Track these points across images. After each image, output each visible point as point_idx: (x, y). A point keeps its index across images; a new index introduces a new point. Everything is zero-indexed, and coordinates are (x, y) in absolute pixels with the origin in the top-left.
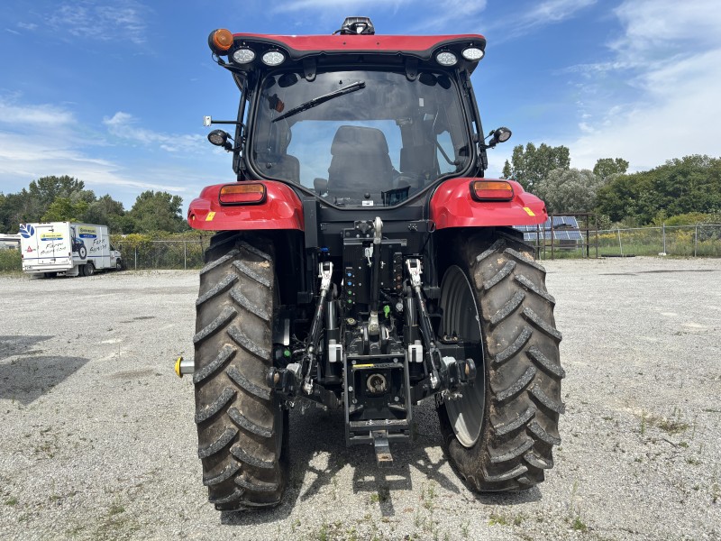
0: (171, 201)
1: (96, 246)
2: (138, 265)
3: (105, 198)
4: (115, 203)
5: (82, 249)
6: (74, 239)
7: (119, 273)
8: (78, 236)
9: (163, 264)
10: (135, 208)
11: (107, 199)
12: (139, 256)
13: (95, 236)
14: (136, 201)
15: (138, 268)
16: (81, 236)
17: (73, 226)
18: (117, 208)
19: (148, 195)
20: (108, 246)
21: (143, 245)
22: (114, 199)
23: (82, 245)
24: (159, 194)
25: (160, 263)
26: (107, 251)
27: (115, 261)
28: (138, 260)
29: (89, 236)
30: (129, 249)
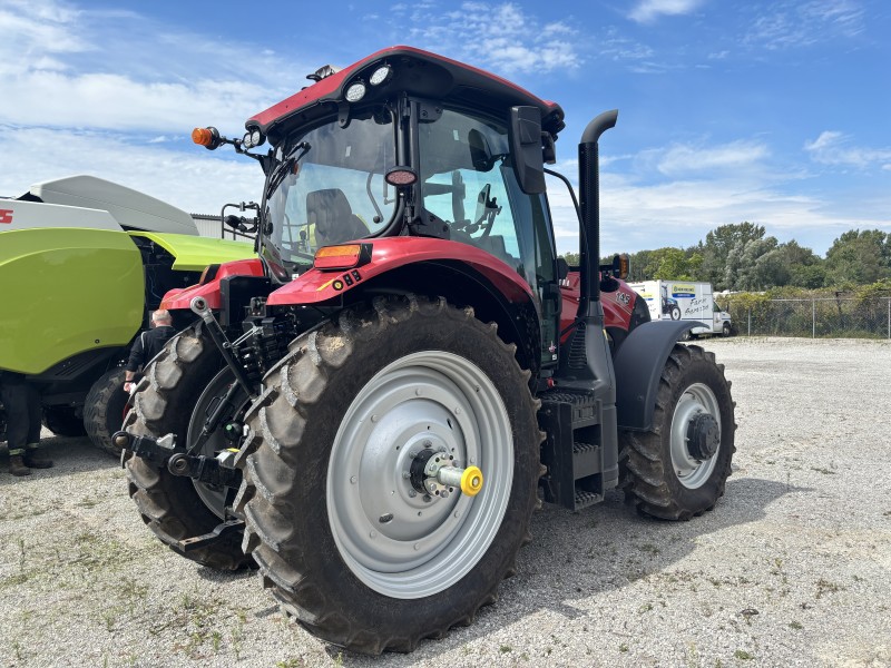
0: (885, 241)
1: (694, 307)
2: (753, 329)
3: (790, 244)
4: (802, 251)
5: (675, 311)
6: (666, 299)
7: (726, 339)
8: (670, 296)
9: (785, 330)
10: (829, 254)
11: (792, 246)
12: (753, 320)
13: (693, 296)
14: (832, 245)
15: (752, 334)
16: (675, 295)
17: (664, 284)
18: (805, 257)
19: (850, 237)
20: (711, 306)
21: (758, 304)
22: (801, 245)
23: (675, 306)
24: (866, 233)
25: (780, 328)
26: (709, 313)
27: (721, 325)
28: (752, 324)
29: (684, 296)
30: (741, 310)
